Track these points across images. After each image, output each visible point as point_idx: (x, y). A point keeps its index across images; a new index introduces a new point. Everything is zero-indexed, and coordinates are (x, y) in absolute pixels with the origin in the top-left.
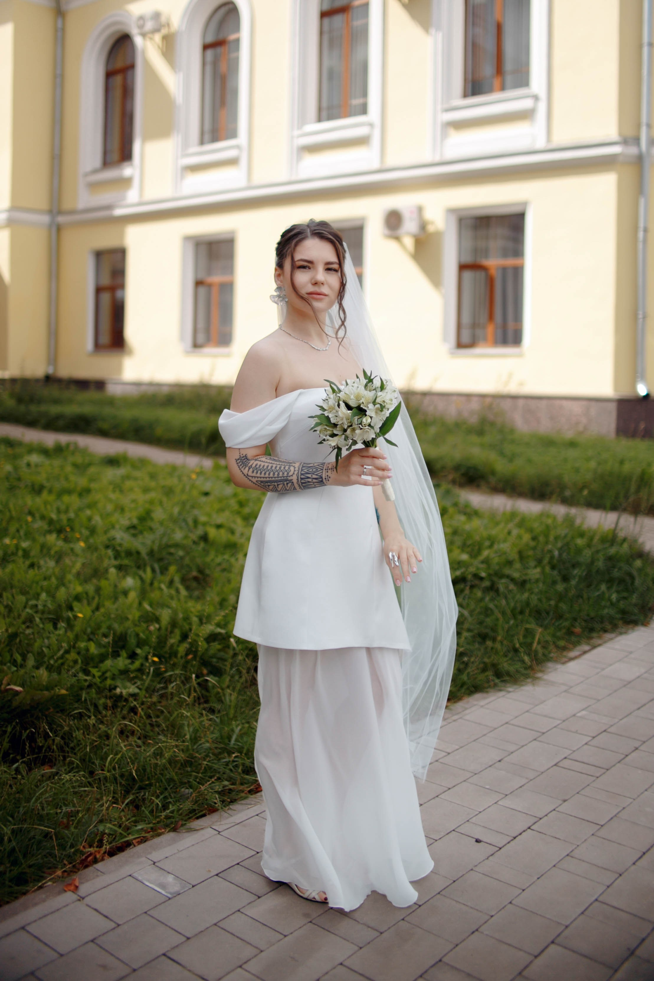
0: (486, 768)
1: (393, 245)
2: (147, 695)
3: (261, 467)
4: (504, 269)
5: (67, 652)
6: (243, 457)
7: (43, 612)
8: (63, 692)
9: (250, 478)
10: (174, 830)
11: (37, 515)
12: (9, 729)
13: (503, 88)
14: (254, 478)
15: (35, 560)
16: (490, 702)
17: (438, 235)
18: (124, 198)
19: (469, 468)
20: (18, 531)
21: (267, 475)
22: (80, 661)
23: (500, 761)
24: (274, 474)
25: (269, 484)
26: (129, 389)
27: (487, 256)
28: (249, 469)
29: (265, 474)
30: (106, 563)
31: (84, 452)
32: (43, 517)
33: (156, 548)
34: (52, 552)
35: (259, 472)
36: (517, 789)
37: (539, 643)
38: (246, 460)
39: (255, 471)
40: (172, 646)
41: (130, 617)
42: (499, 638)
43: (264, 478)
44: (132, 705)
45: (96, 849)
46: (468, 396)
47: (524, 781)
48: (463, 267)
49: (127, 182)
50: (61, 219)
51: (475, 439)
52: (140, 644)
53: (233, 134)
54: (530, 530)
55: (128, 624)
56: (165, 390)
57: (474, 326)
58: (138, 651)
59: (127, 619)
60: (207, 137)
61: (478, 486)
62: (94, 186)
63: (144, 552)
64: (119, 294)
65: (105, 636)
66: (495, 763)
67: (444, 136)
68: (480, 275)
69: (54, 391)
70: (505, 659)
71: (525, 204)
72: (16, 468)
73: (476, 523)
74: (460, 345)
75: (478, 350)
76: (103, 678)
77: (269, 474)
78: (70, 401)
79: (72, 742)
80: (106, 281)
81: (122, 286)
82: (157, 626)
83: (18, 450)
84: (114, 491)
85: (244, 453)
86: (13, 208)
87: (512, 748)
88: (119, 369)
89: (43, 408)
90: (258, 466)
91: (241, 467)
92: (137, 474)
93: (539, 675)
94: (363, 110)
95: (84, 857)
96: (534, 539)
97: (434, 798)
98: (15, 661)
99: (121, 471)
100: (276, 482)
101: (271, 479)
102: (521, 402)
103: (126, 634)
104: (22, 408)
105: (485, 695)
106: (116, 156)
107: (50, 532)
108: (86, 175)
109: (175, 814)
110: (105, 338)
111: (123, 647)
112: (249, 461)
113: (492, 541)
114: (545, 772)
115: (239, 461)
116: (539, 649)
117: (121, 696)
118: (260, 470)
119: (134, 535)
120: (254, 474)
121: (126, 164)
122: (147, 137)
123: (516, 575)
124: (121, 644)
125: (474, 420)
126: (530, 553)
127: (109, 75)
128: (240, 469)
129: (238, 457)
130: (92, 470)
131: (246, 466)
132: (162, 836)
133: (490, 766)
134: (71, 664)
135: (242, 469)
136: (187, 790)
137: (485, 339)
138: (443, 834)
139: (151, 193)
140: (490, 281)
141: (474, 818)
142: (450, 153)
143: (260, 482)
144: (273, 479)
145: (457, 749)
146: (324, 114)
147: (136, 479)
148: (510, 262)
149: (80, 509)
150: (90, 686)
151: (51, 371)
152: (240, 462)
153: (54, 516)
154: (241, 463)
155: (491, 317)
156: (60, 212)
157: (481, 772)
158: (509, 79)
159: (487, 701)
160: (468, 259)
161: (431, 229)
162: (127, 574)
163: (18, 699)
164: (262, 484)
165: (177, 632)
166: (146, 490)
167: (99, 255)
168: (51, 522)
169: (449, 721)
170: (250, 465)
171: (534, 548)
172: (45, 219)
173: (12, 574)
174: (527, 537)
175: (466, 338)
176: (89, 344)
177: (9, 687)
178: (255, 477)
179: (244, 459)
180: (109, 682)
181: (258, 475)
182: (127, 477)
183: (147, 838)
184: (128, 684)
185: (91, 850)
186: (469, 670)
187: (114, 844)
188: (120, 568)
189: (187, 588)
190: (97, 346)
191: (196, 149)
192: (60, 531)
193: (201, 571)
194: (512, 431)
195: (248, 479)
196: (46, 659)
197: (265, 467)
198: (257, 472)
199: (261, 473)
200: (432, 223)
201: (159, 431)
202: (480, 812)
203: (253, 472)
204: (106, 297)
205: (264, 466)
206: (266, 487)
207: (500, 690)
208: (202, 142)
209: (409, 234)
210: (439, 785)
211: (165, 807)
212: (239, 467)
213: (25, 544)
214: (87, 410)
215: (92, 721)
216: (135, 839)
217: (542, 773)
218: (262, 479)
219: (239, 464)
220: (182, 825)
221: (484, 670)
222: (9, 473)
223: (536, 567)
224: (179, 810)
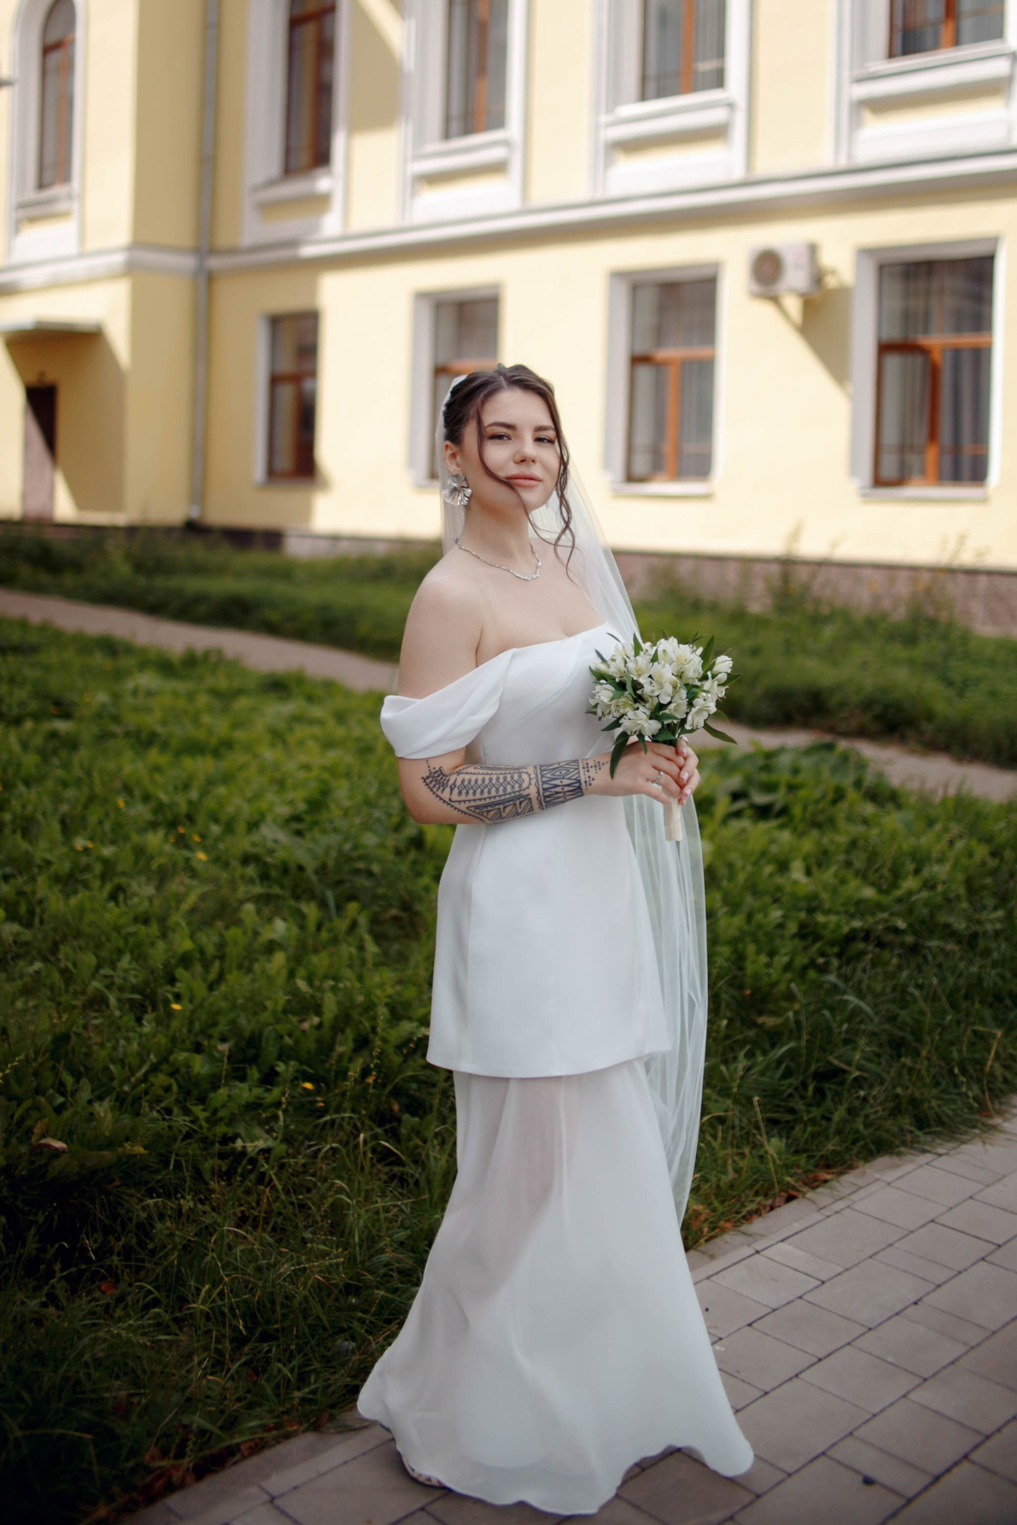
0: (889, 1318)
1: (766, 310)
2: (291, 1151)
3: (473, 783)
4: (957, 352)
5: (155, 1069)
6: (436, 772)
7: (121, 989)
8: (140, 1150)
9: (456, 805)
10: (316, 1427)
11: (137, 792)
12: (41, 1218)
13: (957, 42)
14: (462, 803)
15: (123, 880)
16: (903, 1176)
17: (844, 293)
18: (316, 228)
19: (887, 707)
20: (101, 822)
21: (486, 795)
22: (175, 1088)
23: (916, 1303)
24: (497, 791)
25: (489, 808)
26: (322, 545)
27: (926, 330)
28: (452, 789)
29: (482, 793)
30: (242, 891)
31: (234, 666)
32: (147, 798)
33: (331, 863)
34: (154, 866)
35: (471, 791)
36: (944, 1368)
37: (997, 1056)
38: (441, 776)
39: (464, 792)
40: (341, 1057)
41: (269, 1004)
42: (924, 1053)
43: (480, 800)
44: (262, 1170)
45: (172, 1462)
46: (891, 569)
47: (960, 1349)
48: (885, 349)
49: (322, 201)
50: (214, 263)
51: (898, 650)
52: (284, 1055)
53: (498, 121)
54: (988, 839)
55: (266, 1016)
56: (381, 550)
57: (904, 448)
58: (281, 1067)
59: (265, 1008)
60: (455, 126)
61: (902, 740)
62: (268, 208)
63: (311, 865)
64: (307, 385)
65: (223, 1039)
66: (906, 1308)
67: (855, 123)
68: (918, 360)
69: (198, 551)
70: (934, 1092)
71: (994, 241)
72: (116, 697)
73: (893, 820)
74: (879, 481)
75: (909, 491)
76: (213, 1121)
77: (489, 792)
78: (220, 570)
79: (152, 1240)
80: (287, 365)
81: (313, 373)
82: (316, 1020)
83: (126, 662)
84: (273, 745)
85: (436, 765)
86: (137, 245)
87: (939, 1275)
88: (306, 512)
89: (176, 582)
90: (466, 783)
91: (435, 790)
92: (317, 712)
93: (997, 1120)
94: (718, 80)
95: (149, 1479)
96: (994, 854)
97: (791, 1379)
98: (62, 1084)
99: (289, 708)
100: (502, 803)
101: (493, 800)
102: (983, 581)
103: (261, 1035)
104: (142, 581)
105: (895, 1160)
106: (304, 157)
107: (154, 826)
108: (256, 189)
109: (319, 1397)
110: (285, 461)
111: (254, 1060)
112: (447, 778)
113: (920, 860)
114: (999, 1330)
115: (430, 779)
116: (999, 1071)
117: (244, 1152)
118: (472, 788)
119: (299, 833)
120: (463, 797)
121: (320, 171)
122: (356, 127)
123: (960, 925)
124: (251, 1052)
125: (900, 614)
126: (988, 881)
127: (295, 23)
128: (434, 793)
129: (426, 774)
130: (242, 703)
131: (444, 786)
132: (292, 1440)
133: (897, 1314)
134: (160, 1092)
135: (439, 793)
136: (346, 1343)
137: (923, 472)
138: (803, 1460)
139: (361, 221)
140: (933, 373)
141: (863, 1429)
142: (865, 154)
143: (473, 809)
144: (498, 799)
145: (840, 1274)
146: (651, 86)
147: (313, 722)
148: (968, 339)
149: (210, 783)
150: (188, 1136)
151: (194, 513)
152: (431, 782)
153: (163, 797)
154: (434, 783)
155: (933, 435)
156: (213, 251)
157: (879, 1325)
158: (967, 25)
159: (898, 1173)
160: (894, 334)
161: (831, 282)
162: (277, 912)
163: (57, 1165)
164: (477, 811)
165: (350, 1034)
166: (328, 744)
167: (276, 322)
168: (160, 808)
169: (826, 1212)
170: (450, 783)
171: (994, 872)
172: (188, 262)
173: (81, 911)
174: (981, 852)
175: (889, 468)
176: (259, 471)
177: (43, 1141)
178: (464, 801)
179: (439, 776)
180: (221, 1129)
181: (471, 797)
182: (297, 719)
183: (267, 1442)
184: (258, 1131)
185: (164, 1463)
186: (869, 1110)
187: (207, 1452)
188: (264, 900)
189: (379, 938)
190: (273, 474)
191: (439, 146)
192: (172, 824)
193: (406, 907)
194: (966, 637)
195: (452, 806)
196: (115, 1083)
197: (480, 782)
198: (467, 793)
199: (474, 793)
200: (833, 272)
201: (364, 628)
202: (874, 1415)
203: (460, 793)
204: (286, 393)
205: (476, 781)
206: (482, 815)
207: (924, 1151)
208: (447, 135)
209: (792, 291)
210: (801, 1350)
211: (303, 1379)
212: (432, 790)
213: (108, 851)
214: (245, 587)
215: (187, 1203)
216: (245, 1442)
217: (994, 1333)
218: (478, 803)
219: (431, 786)
220: (332, 1418)
221: (895, 1112)
222: (103, 706)
223: (996, 908)
224: (326, 1387)
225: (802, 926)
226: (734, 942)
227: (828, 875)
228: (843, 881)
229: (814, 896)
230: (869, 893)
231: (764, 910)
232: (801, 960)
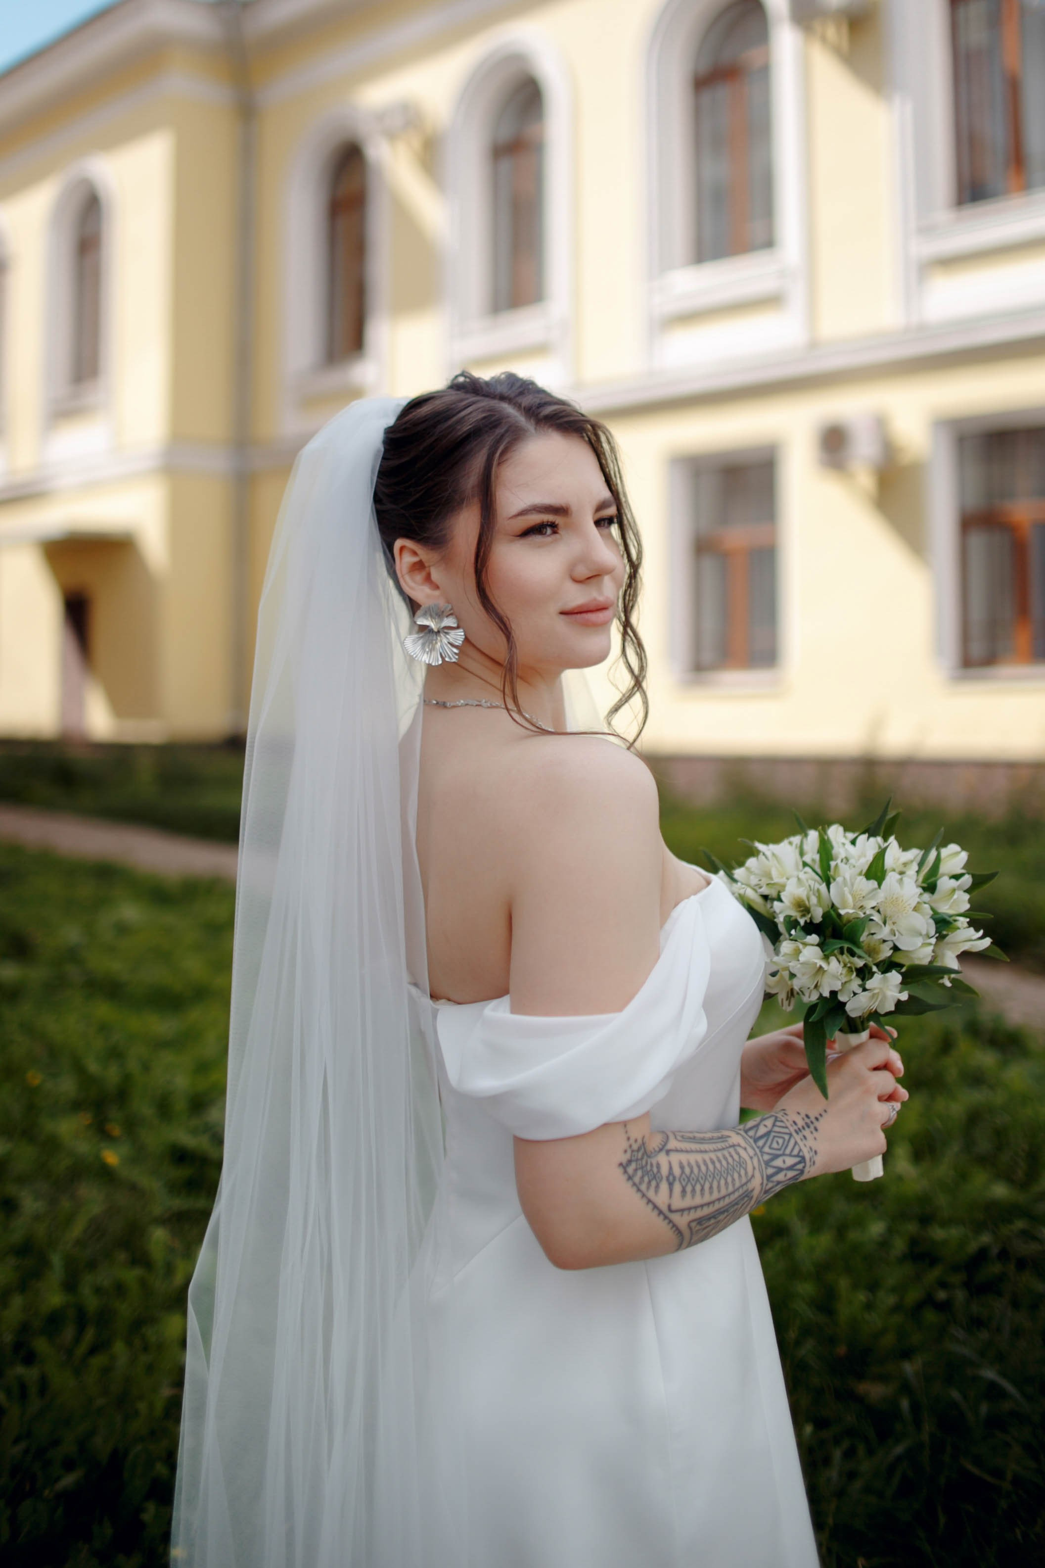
6: (639, 1149)
9: (676, 1218)
11: (64, 1062)
13: (1026, 188)
14: (685, 1214)
17: (919, 468)
28: (671, 1185)
35: (698, 1188)
38: (649, 1157)
39: (689, 1189)
43: (709, 1205)
46: (985, 767)
48: (968, 522)
53: (539, 291)
57: (992, 626)
67: (924, 282)
68: (1003, 539)
74: (969, 661)
75: (1003, 672)
91: (643, 1187)
94: (770, 237)
115: (633, 1166)
118: (698, 1180)
120: (685, 1202)
127: (337, 211)
128: (643, 1195)
129: (624, 1154)
131: (658, 1178)
135: (651, 1194)
137: (1015, 652)
140: (1020, 552)
142: (936, 317)
146: (705, 247)
152: (635, 1171)
154: (639, 1173)
155: (1024, 610)
160: (978, 499)
161: (904, 458)
170: (666, 1171)
175: (977, 649)
178: (689, 1209)
179: (644, 1157)
181: (697, 1198)
195: (671, 1222)
198: (693, 1191)
199: (702, 1191)
200: (908, 446)
203: (684, 1192)
208: (494, 312)
209: (863, 461)
212: (639, 1190)
219: (636, 1180)
225: (913, 1242)
226: (821, 1271)
227: (944, 1169)
228: (963, 1176)
229: (924, 1199)
230: (1000, 1191)
231: (860, 1223)
232: (913, 1296)
